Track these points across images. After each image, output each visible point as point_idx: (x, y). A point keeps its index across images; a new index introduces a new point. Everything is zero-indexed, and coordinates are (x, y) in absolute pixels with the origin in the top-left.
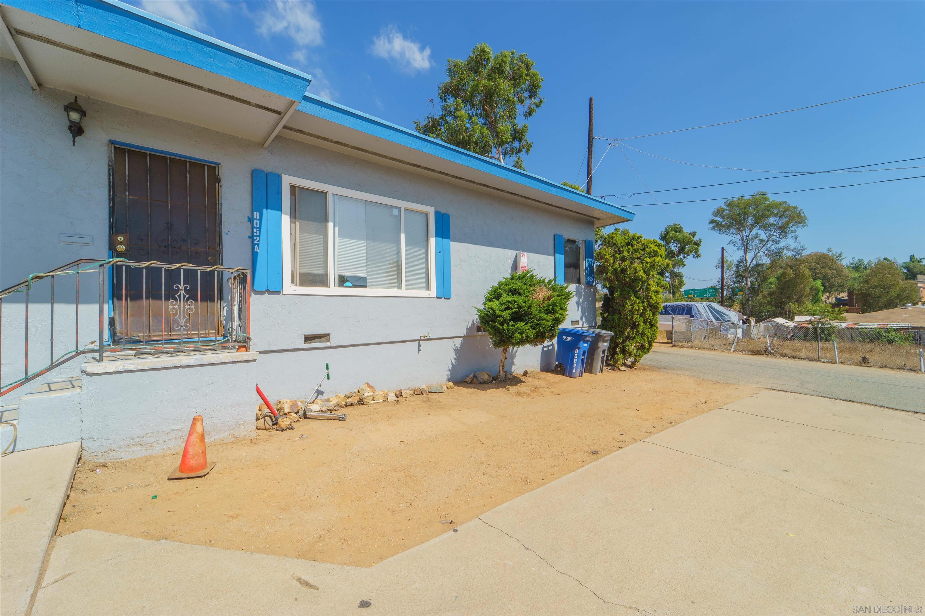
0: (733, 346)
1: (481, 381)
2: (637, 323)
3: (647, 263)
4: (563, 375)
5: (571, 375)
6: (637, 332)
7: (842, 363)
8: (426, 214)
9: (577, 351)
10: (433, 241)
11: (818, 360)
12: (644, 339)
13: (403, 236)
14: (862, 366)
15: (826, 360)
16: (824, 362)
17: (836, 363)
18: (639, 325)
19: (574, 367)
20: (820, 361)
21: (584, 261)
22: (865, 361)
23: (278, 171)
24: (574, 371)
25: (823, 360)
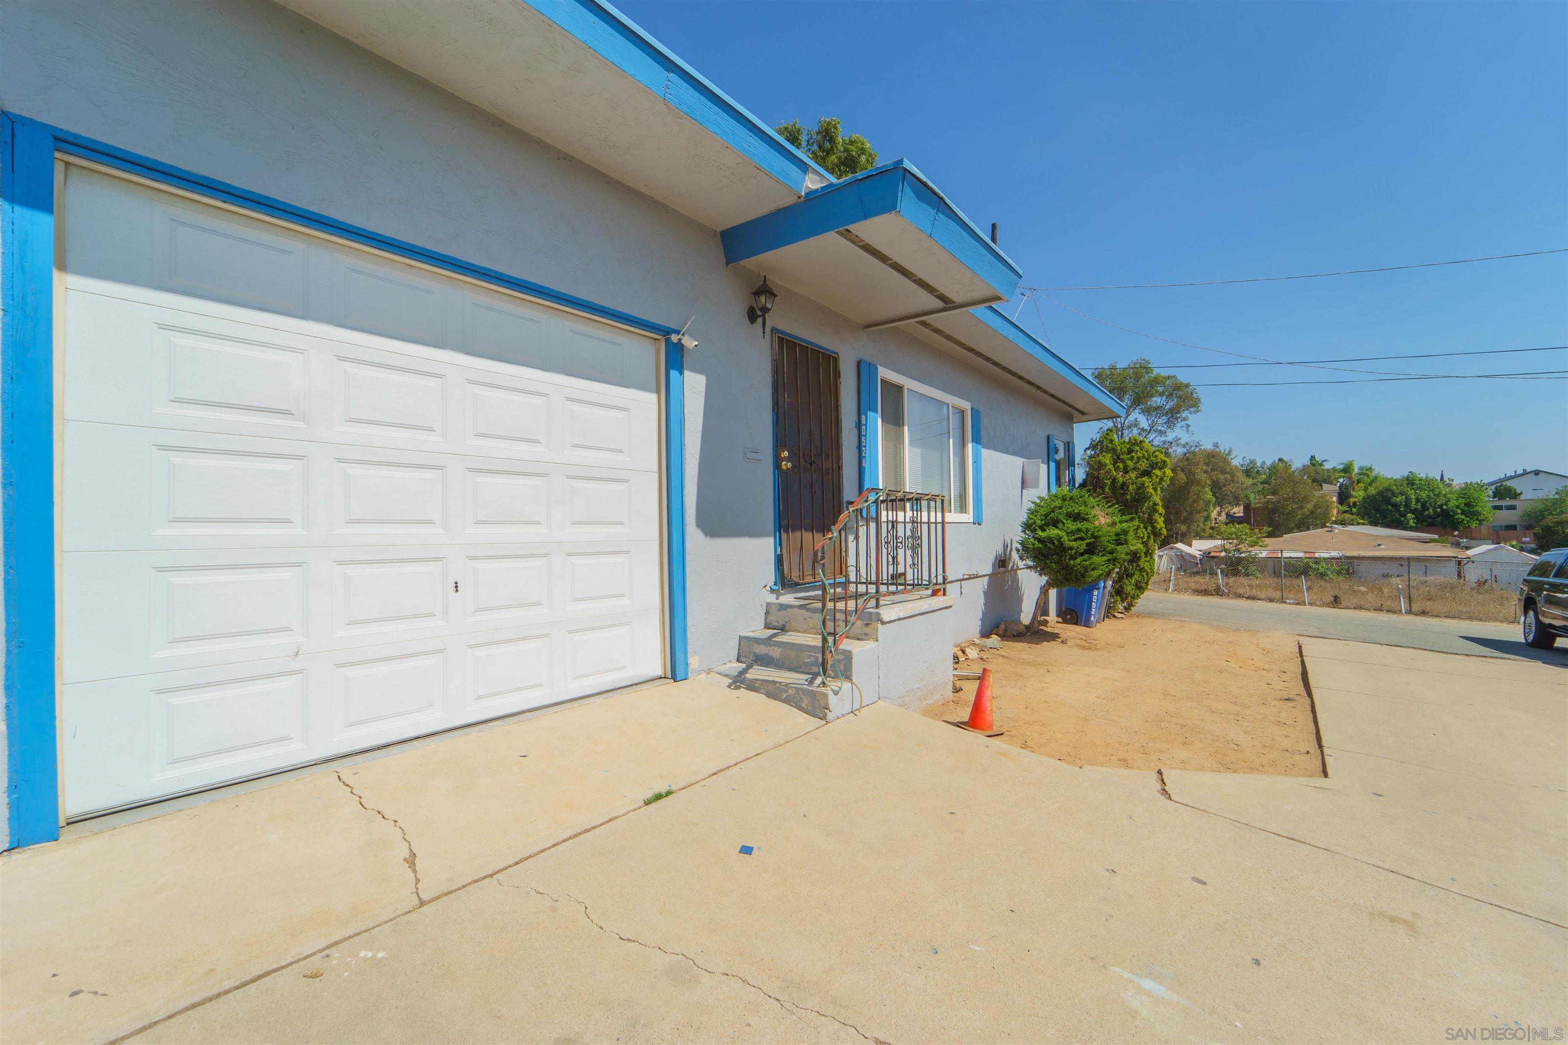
0: (1171, 584)
1: (1015, 634)
2: (1138, 555)
3: (1157, 476)
4: (1076, 624)
5: (1087, 624)
6: (1137, 566)
7: (1311, 604)
8: (962, 412)
9: (1096, 593)
10: (970, 445)
11: (1282, 601)
12: (1143, 576)
13: (951, 440)
14: (1334, 607)
15: (1292, 601)
16: (1289, 603)
17: (1305, 605)
18: (1140, 557)
19: (1093, 613)
20: (1286, 602)
21: (1067, 471)
22: (1336, 602)
23: (873, 361)
24: (1092, 618)
25: (1288, 601)
